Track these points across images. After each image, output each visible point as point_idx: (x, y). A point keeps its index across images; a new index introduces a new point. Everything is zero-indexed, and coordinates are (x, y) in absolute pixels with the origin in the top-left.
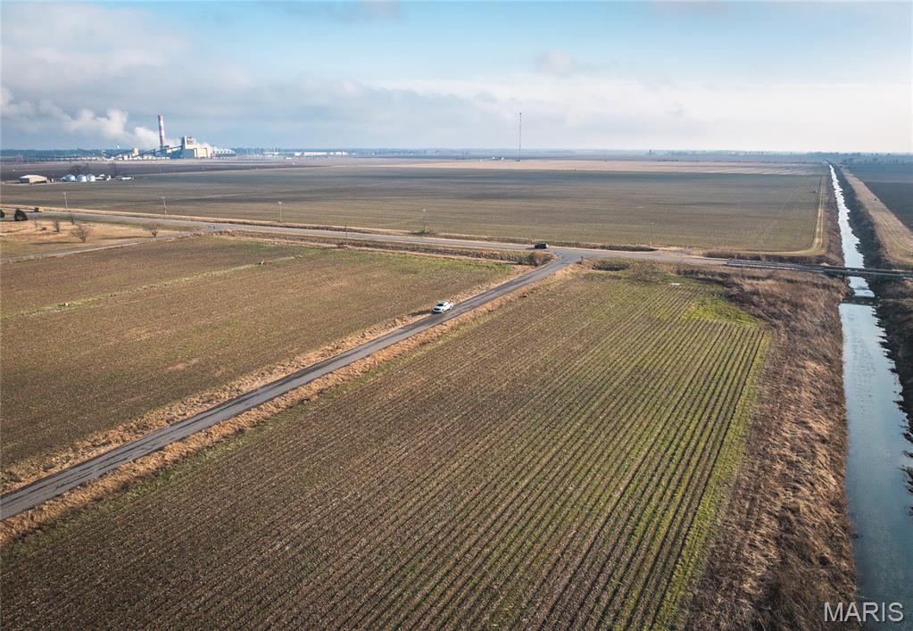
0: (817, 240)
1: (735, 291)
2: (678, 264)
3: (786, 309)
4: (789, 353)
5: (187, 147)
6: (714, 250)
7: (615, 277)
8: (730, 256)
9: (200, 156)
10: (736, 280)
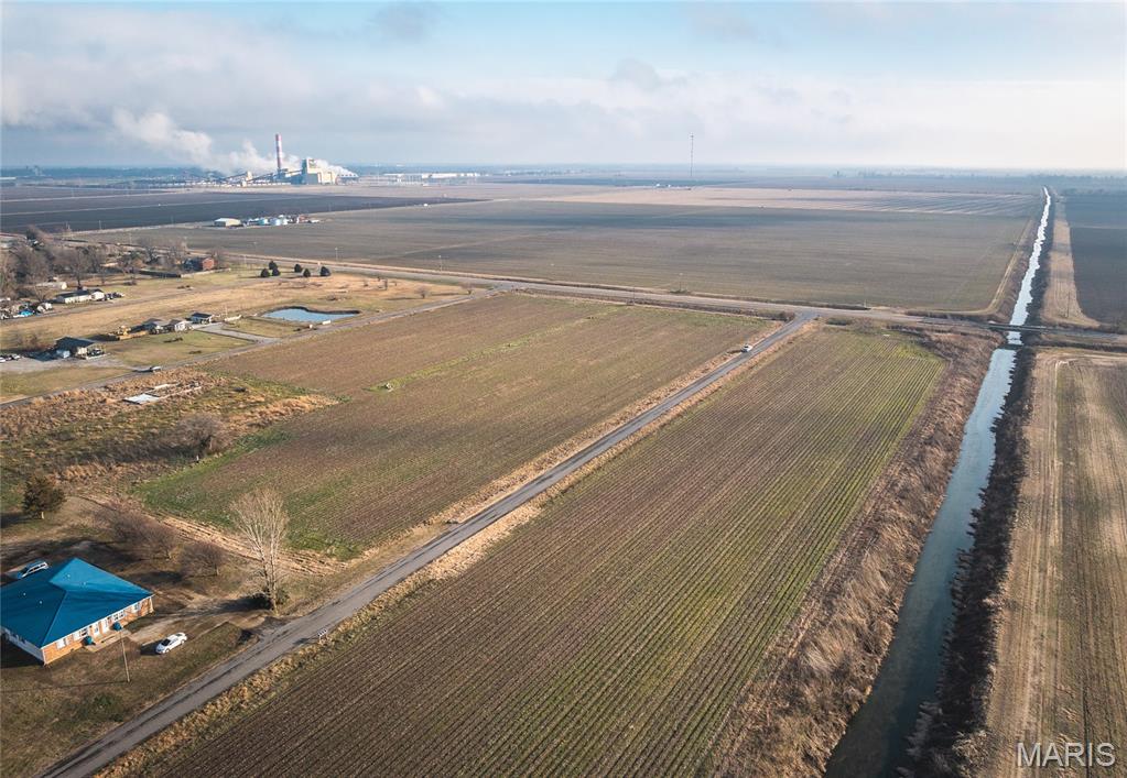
0: (994, 301)
1: (926, 340)
2: (886, 321)
3: (956, 351)
4: (953, 374)
5: (310, 171)
6: (912, 310)
7: (845, 330)
8: (925, 315)
9: (324, 181)
10: (928, 333)
